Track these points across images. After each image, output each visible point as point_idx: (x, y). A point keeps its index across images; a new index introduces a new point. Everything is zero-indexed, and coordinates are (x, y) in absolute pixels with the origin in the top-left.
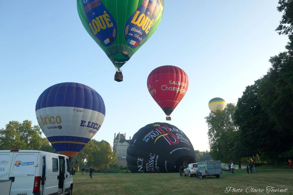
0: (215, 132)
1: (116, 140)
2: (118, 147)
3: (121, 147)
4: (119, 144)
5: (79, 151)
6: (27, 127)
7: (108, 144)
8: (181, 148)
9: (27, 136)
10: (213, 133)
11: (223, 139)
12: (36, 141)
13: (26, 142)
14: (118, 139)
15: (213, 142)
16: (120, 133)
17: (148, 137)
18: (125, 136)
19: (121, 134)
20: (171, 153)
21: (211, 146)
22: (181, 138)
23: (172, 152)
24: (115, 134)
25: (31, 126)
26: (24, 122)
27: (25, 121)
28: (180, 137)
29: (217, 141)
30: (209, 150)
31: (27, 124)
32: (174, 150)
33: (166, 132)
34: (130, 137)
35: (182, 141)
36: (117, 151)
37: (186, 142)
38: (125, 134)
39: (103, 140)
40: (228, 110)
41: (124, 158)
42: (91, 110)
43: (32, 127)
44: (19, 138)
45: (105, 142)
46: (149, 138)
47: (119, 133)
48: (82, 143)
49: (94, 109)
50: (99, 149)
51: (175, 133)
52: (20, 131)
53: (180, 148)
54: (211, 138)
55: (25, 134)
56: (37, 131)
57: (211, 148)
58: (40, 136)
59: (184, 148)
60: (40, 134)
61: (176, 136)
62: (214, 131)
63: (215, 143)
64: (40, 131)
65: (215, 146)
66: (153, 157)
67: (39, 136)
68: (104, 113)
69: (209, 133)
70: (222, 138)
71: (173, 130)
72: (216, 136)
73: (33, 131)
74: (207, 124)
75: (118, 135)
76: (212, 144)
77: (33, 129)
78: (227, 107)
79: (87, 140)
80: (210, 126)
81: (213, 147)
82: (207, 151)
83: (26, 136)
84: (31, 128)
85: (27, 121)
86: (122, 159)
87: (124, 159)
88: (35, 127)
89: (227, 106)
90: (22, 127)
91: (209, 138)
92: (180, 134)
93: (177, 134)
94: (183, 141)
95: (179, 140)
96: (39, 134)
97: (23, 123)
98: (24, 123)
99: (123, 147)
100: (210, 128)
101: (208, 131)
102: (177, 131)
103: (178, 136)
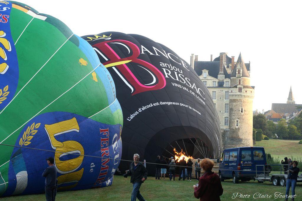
8: (169, 103)
22: (175, 78)
28: (173, 74)
32: (144, 108)
33: (125, 57)
35: (179, 86)
51: (156, 60)
59: (182, 105)
61: (161, 68)
71: (153, 51)
92: (173, 64)
93: (162, 64)
94: (184, 85)
95: (169, 80)
102: (168, 56)
103: (164, 69)
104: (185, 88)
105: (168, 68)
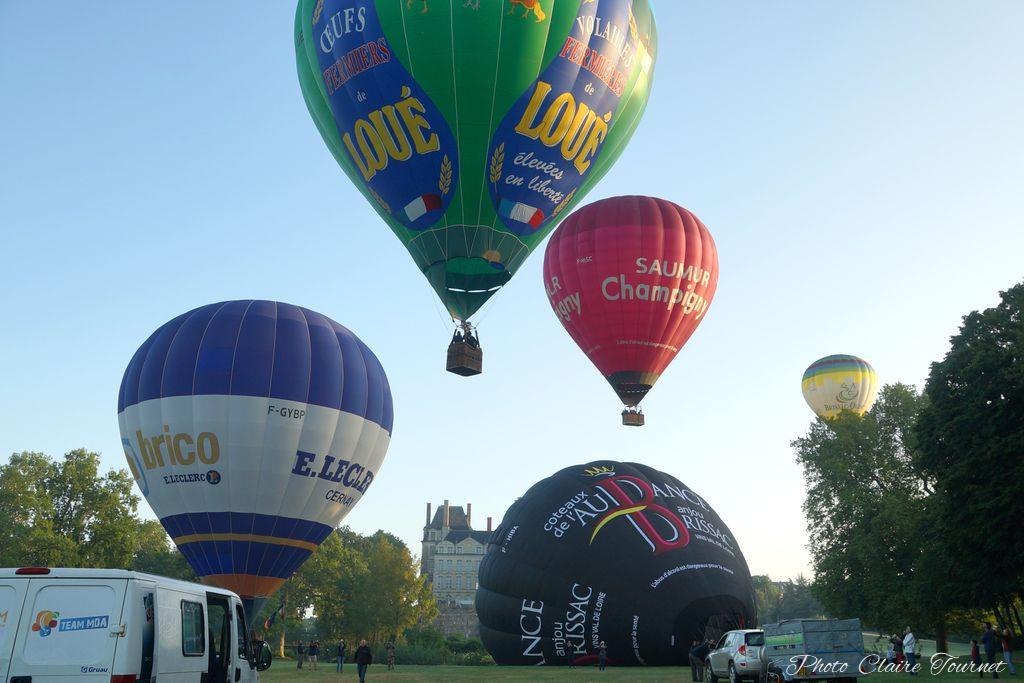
0: (836, 501)
1: (433, 530)
2: (442, 557)
3: (454, 559)
4: (446, 546)
5: (285, 574)
6: (81, 479)
7: (399, 546)
8: (697, 566)
9: (81, 512)
10: (828, 504)
11: (868, 531)
12: (113, 533)
13: (77, 537)
14: (439, 528)
15: (825, 543)
16: (449, 505)
17: (564, 518)
18: (469, 516)
19: (452, 509)
20: (657, 582)
21: (818, 558)
22: (697, 526)
23: (662, 579)
24: (429, 505)
25: (95, 474)
26: (67, 457)
27: (74, 453)
28: (694, 522)
29: (842, 537)
30: (810, 576)
31: (80, 467)
32: (670, 573)
33: (638, 501)
34: (489, 520)
35: (704, 538)
36: (436, 577)
37: (720, 541)
38: (469, 505)
39: (380, 532)
40: (887, 410)
41: (463, 602)
42: (336, 413)
43: (99, 476)
44: (49, 519)
45: (390, 538)
46: (569, 521)
47: (446, 502)
48: (298, 543)
49: (347, 406)
50: (365, 568)
51: (672, 503)
52: (51, 493)
53: (691, 567)
54: (816, 525)
55: (73, 503)
56: (121, 495)
57: (820, 568)
58: (130, 513)
59: (711, 566)
60: (130, 504)
61: (679, 515)
62: (829, 498)
63: (836, 547)
64: (132, 494)
65: (837, 561)
66: (585, 600)
67: (125, 513)
68: (386, 422)
69: (811, 506)
70: (866, 525)
71: (667, 493)
72: (837, 520)
73: (105, 495)
74: (802, 467)
75: (441, 510)
76: (823, 552)
77: (103, 484)
78: (884, 401)
79: (320, 532)
80: (813, 475)
81: (828, 563)
82: (801, 580)
83: (75, 512)
84: (95, 480)
85: (80, 454)
86: (454, 608)
87: (466, 608)
88: (112, 476)
89: (885, 393)
90: (62, 479)
91: (810, 528)
92: (693, 507)
93: (681, 510)
94: (708, 536)
95: (693, 532)
96: (127, 506)
97: (65, 460)
98: (67, 463)
99: (461, 558)
100: (813, 485)
101: (806, 496)
102: (682, 495)
103: (684, 516)
104: (710, 540)
105: (687, 514)
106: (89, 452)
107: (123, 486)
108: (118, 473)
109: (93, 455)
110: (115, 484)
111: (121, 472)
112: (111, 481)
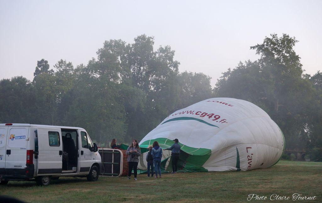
9: (148, 74)
13: (146, 88)
25: (152, 50)
26: (136, 40)
27: (139, 37)
31: (143, 46)
44: (130, 78)
52: (129, 62)
55: (142, 68)
56: (168, 62)
60: (174, 67)
64: (174, 60)
67: (172, 72)
77: (157, 55)
83: (144, 73)
84: (153, 53)
85: (143, 38)
90: (134, 54)
97: (134, 42)
98: (136, 44)
106: (147, 37)
107: (168, 56)
108: (164, 49)
109: (149, 38)
110: (163, 55)
111: (166, 48)
112: (161, 54)
